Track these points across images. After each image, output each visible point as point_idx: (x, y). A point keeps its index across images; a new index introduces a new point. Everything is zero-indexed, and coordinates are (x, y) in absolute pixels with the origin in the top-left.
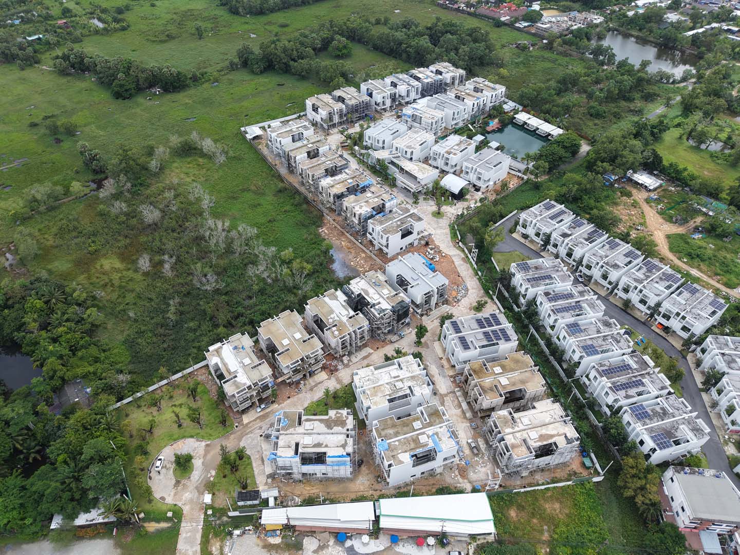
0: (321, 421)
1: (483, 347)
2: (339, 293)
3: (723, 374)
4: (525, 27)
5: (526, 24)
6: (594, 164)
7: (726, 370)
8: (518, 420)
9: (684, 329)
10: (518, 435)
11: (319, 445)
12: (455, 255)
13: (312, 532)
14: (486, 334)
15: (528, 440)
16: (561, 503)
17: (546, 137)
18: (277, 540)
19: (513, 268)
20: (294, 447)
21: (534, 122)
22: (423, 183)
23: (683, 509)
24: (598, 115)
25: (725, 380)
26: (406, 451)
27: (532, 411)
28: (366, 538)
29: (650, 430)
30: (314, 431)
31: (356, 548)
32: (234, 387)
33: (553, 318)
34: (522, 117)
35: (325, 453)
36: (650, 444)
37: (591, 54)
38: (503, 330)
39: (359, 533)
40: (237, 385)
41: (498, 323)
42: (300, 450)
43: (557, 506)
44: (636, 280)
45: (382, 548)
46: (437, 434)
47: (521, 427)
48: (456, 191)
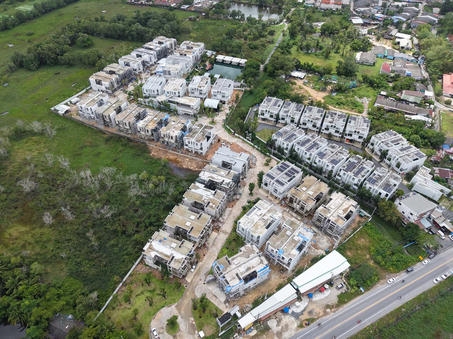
0: (240, 256)
1: (289, 181)
2: (197, 184)
3: (387, 151)
4: (187, 8)
5: (187, 6)
6: (274, 72)
7: (388, 148)
8: (329, 208)
9: (360, 137)
10: (334, 215)
11: (249, 269)
12: (236, 142)
13: (269, 317)
14: (286, 174)
15: (339, 215)
16: (363, 238)
17: (238, 66)
18: (254, 332)
19: (274, 137)
20: (236, 277)
21: (228, 59)
22: (195, 108)
23: (412, 214)
24: (255, 48)
25: (389, 153)
26: (293, 249)
27: (332, 202)
28: (297, 303)
29: (381, 187)
30: (241, 263)
31: (295, 311)
32: (178, 263)
33: (308, 154)
34: (220, 57)
35: (255, 271)
36: (384, 193)
37: (230, 17)
38: (292, 169)
39: (292, 303)
40: (178, 261)
41: (289, 166)
42: (241, 277)
43: (363, 240)
44: (330, 122)
45: (306, 304)
46: (300, 233)
47: (333, 211)
48: (216, 107)
